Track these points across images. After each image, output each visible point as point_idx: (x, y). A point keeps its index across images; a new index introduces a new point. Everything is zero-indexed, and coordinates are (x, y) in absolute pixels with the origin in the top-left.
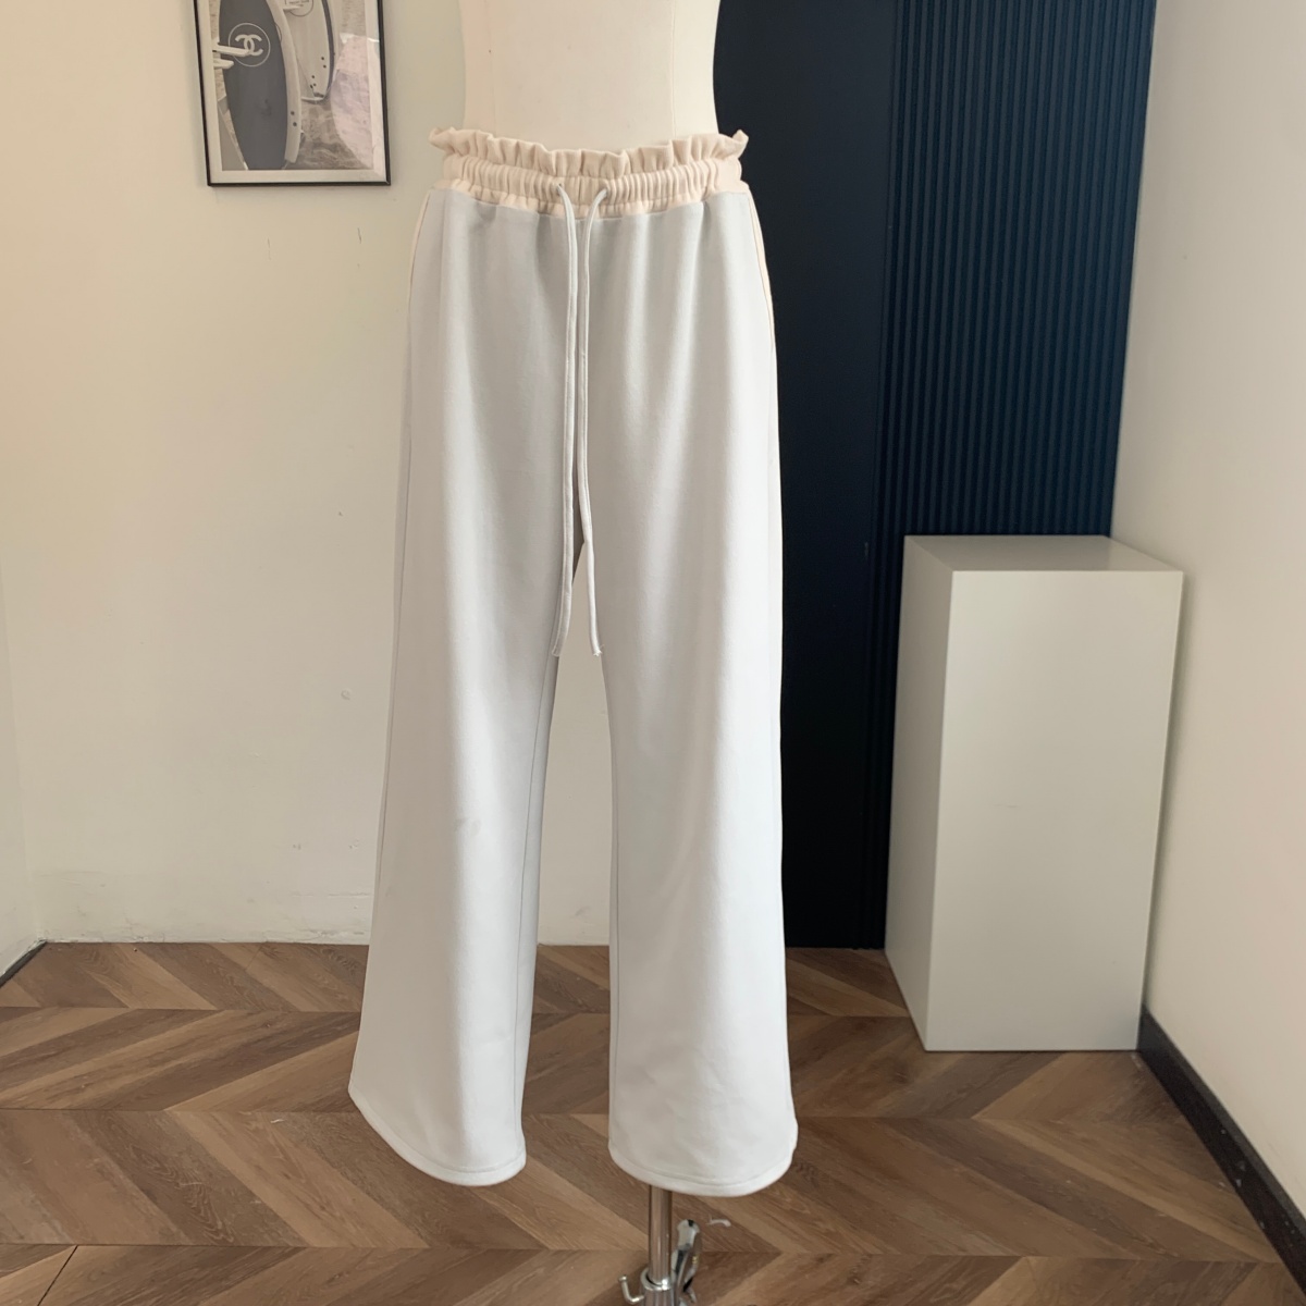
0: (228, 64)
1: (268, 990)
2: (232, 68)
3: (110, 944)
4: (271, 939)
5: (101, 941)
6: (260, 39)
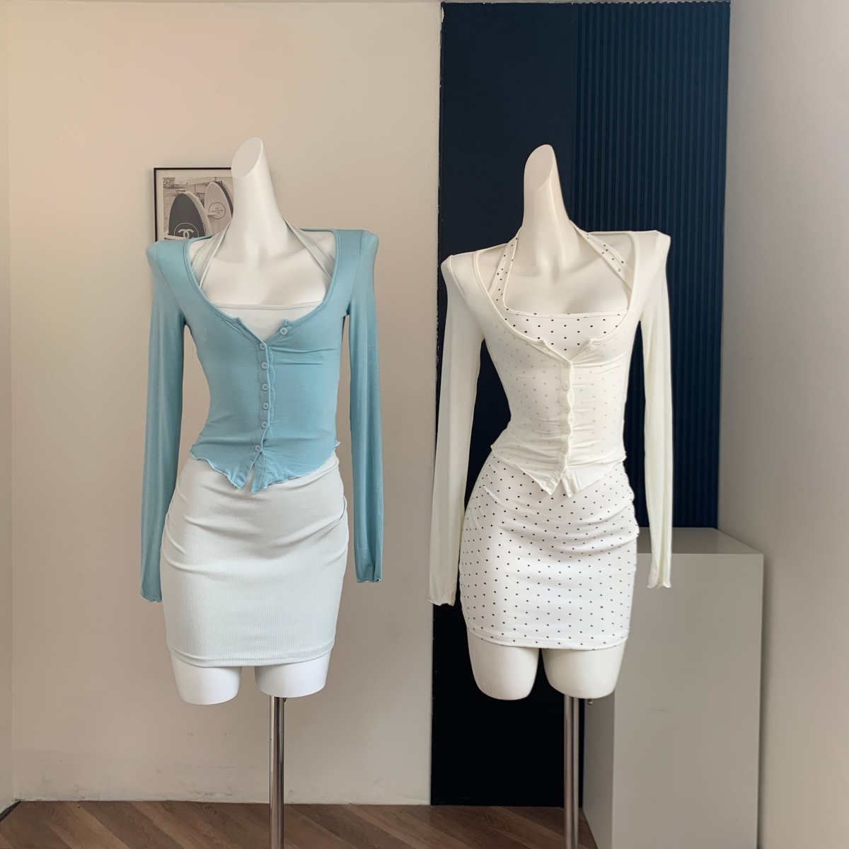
1: (167, 836)
3: (62, 802)
4: (171, 798)
5: (56, 800)
6: (193, 232)
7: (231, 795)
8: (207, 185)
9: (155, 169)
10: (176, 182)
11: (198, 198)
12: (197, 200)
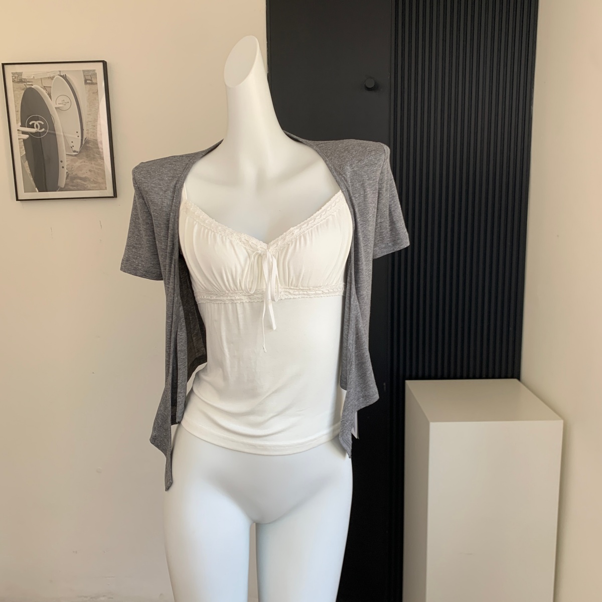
0: (27, 136)
2: (28, 139)
6: (43, 123)
8: (52, 78)
9: (3, 64)
10: (23, 77)
11: (44, 91)
12: (44, 93)
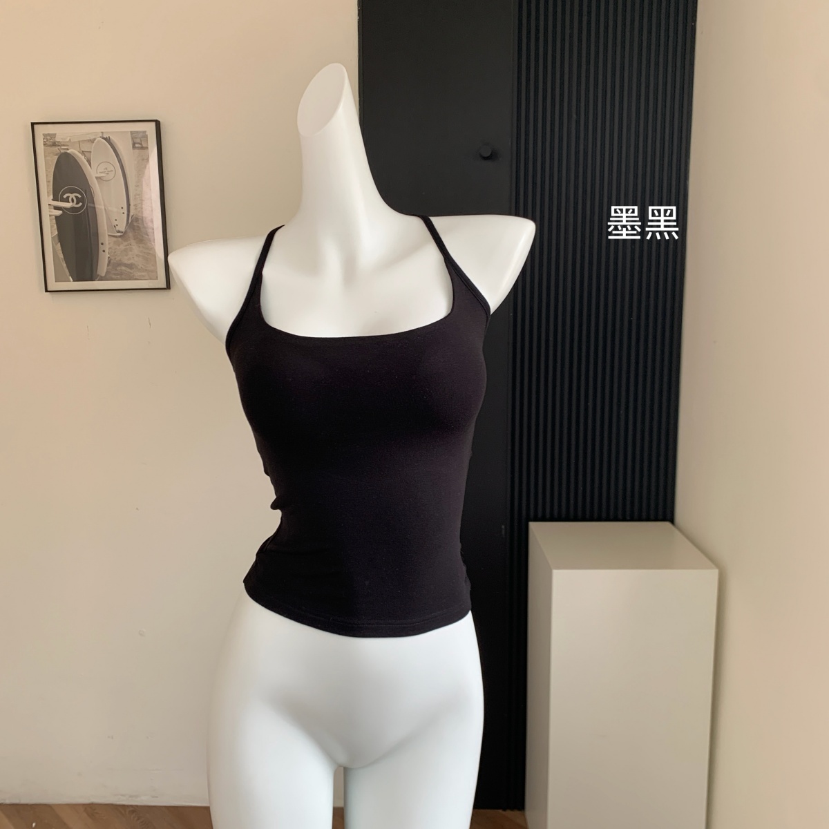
0: (59, 213)
4: (94, 800)
6: (80, 196)
7: (157, 797)
8: (92, 141)
9: (33, 124)
10: (57, 139)
12: (82, 159)
